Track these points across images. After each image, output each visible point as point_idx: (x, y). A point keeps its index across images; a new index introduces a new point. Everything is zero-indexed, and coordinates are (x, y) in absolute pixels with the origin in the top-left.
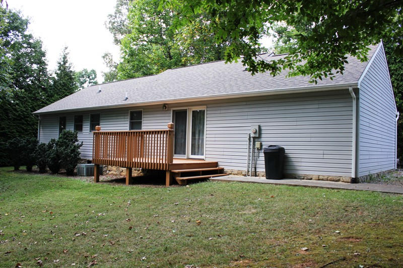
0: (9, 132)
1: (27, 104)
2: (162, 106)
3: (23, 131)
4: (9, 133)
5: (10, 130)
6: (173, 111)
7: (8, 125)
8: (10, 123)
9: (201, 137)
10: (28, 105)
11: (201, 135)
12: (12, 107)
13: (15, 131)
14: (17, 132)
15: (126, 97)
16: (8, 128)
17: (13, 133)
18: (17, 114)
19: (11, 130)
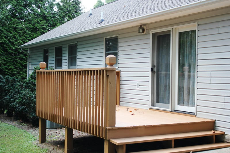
0: (6, 68)
1: (25, 36)
2: (137, 29)
3: (21, 67)
4: (6, 70)
5: (7, 66)
6: (154, 35)
7: (5, 61)
8: (7, 58)
9: (192, 74)
10: (27, 37)
11: (192, 70)
12: (9, 40)
13: (13, 68)
14: (16, 68)
15: (102, 18)
16: (5, 65)
17: (10, 69)
18: (14, 48)
19: (9, 66)
